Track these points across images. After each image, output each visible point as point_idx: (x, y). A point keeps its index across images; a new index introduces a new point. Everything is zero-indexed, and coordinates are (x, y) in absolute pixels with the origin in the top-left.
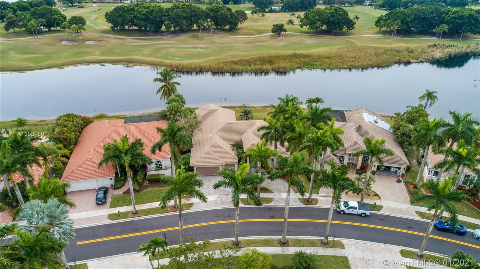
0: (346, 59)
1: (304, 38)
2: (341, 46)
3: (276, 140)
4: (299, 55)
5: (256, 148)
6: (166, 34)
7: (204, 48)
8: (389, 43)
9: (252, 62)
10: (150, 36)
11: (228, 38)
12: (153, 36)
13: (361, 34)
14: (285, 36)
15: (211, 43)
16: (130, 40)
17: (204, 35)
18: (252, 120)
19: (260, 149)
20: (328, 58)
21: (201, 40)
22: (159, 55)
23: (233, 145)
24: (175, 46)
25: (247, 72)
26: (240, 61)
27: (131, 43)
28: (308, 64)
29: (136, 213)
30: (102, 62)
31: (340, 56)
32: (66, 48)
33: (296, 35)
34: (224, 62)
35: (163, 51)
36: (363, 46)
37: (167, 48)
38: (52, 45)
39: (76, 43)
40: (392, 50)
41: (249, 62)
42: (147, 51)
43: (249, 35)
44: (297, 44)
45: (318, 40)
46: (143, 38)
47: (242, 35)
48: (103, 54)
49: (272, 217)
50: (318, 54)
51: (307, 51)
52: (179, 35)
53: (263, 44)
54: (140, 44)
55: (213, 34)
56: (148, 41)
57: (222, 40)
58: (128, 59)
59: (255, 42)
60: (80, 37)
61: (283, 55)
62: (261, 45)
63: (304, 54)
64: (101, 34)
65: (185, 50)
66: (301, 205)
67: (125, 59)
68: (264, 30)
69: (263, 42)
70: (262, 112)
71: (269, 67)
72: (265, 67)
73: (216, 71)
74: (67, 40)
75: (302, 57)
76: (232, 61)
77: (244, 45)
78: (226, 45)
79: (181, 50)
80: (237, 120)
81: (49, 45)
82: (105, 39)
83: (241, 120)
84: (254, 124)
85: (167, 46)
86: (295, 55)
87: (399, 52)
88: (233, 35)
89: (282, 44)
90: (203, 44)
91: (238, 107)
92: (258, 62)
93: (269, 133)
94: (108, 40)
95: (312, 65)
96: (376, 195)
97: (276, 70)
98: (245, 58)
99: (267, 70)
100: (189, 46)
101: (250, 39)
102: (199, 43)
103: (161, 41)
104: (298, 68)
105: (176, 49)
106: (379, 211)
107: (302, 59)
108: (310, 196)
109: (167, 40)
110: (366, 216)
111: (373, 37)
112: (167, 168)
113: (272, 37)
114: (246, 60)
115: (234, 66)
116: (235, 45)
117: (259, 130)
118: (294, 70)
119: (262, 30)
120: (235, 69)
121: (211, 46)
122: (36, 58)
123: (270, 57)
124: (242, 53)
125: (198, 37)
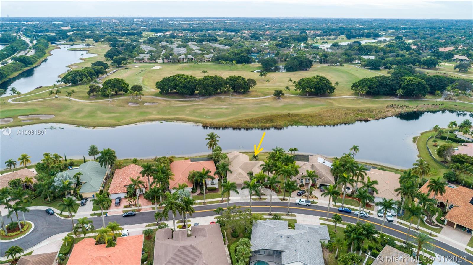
0: (324, 117)
1: (297, 100)
2: (323, 107)
3: (269, 171)
4: (292, 115)
5: (259, 174)
6: (198, 96)
7: (226, 109)
8: (359, 103)
9: (259, 120)
10: (187, 98)
11: (243, 100)
12: (189, 98)
13: (341, 96)
14: (283, 98)
15: (230, 104)
16: (174, 102)
17: (225, 98)
18: (258, 160)
19: (260, 174)
20: (312, 117)
21: (223, 102)
22: (196, 114)
23: (248, 174)
24: (206, 107)
25: (255, 128)
26: (251, 119)
27: (175, 104)
28: (296, 122)
29: (205, 203)
30: (160, 120)
31: (320, 115)
32: (132, 108)
33: (291, 97)
34: (240, 120)
35: (198, 111)
36: (339, 106)
37: (201, 108)
38: (123, 107)
39: (138, 105)
40: (358, 110)
41: (256, 121)
42: (188, 111)
43: (257, 97)
44: (291, 105)
45: (307, 101)
46: (182, 99)
47: (252, 97)
48: (158, 113)
49: (266, 205)
50: (305, 114)
51: (298, 111)
52: (208, 98)
53: (267, 105)
54: (181, 105)
55: (231, 96)
56: (187, 103)
57: (238, 102)
58: (177, 118)
59: (262, 103)
60: (140, 100)
61: (280, 114)
62: (266, 106)
63: (295, 113)
64: (153, 97)
65: (213, 110)
66: (280, 201)
67: (175, 118)
68: (268, 92)
69: (268, 103)
70: (264, 155)
71: (270, 125)
72: (267, 125)
73: (236, 127)
74: (132, 102)
75: (293, 116)
76: (246, 120)
77: (254, 106)
78: (241, 106)
79: (210, 110)
80: (250, 160)
81: (121, 106)
82: (157, 101)
83: (252, 160)
84: (259, 163)
85: (200, 107)
86: (289, 115)
87: (363, 112)
88: (246, 97)
89: (281, 104)
90: (225, 105)
91: (250, 152)
92: (263, 121)
93: (265, 168)
94: (159, 102)
95: (300, 122)
96: (316, 197)
97: (275, 126)
98: (254, 117)
99: (269, 127)
100: (216, 107)
101: (258, 101)
102: (222, 104)
103: (195, 103)
104: (290, 125)
105: (207, 110)
106: (316, 204)
107: (293, 118)
108: (284, 197)
109: (199, 102)
110: (309, 205)
111: (348, 99)
112: (216, 184)
113: (274, 99)
114: (255, 119)
115: (247, 124)
116: (247, 106)
117: (260, 166)
118: (287, 126)
119: (267, 93)
120: (248, 126)
121: (231, 106)
122: (116, 116)
123: (272, 116)
124: (252, 113)
125: (221, 99)
